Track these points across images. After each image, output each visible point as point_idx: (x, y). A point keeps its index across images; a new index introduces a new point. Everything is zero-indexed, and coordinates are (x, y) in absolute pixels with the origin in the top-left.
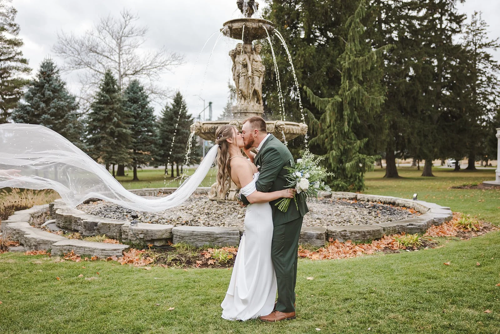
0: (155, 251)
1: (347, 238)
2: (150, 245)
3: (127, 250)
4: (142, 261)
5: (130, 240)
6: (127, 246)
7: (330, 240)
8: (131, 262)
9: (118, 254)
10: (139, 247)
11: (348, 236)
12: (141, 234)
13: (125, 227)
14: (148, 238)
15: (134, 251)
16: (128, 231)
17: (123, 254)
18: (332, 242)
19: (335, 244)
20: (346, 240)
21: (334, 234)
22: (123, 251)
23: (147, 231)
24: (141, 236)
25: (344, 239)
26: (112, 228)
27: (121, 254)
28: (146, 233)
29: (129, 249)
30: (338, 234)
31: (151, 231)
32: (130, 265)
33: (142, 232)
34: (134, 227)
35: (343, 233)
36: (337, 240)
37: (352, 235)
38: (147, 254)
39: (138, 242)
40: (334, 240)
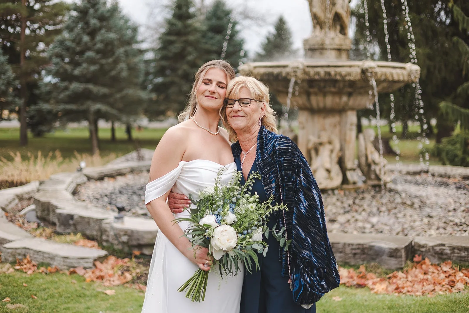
0: (140, 263)
1: (445, 257)
2: (137, 252)
3: (102, 259)
4: (116, 278)
5: (112, 244)
6: (103, 253)
7: (417, 258)
8: (101, 278)
9: (86, 265)
10: (120, 254)
11: (446, 254)
12: (125, 235)
13: (107, 223)
14: (135, 243)
15: (112, 260)
16: (108, 229)
17: (95, 265)
18: (418, 262)
19: (424, 266)
20: (444, 260)
21: (423, 249)
22: (95, 260)
23: (132, 231)
24: (124, 239)
25: (440, 258)
26: (92, 224)
27: (91, 265)
28: (130, 234)
29: (106, 257)
30: (429, 249)
31: (138, 232)
32: (98, 282)
33: (126, 233)
34: (118, 225)
35: (438, 248)
36: (427, 261)
37: (453, 252)
38: (128, 267)
39: (120, 247)
40: (424, 259)
